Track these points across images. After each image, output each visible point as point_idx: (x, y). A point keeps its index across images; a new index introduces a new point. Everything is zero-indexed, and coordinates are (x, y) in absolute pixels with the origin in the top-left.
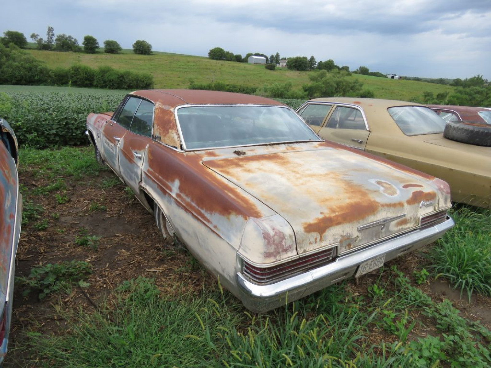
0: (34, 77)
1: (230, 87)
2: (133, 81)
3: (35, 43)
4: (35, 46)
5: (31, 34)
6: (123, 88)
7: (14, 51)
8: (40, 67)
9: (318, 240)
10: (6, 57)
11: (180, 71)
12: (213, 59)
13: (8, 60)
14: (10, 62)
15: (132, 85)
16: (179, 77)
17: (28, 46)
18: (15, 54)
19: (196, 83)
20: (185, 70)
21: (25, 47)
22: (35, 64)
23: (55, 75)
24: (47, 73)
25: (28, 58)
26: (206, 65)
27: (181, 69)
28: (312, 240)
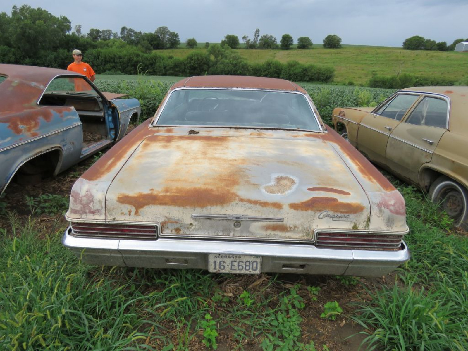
0: (237, 71)
1: (420, 80)
2: (315, 74)
3: (244, 43)
4: (244, 46)
5: (243, 36)
6: (305, 81)
7: (227, 51)
8: (242, 63)
9: (133, 213)
10: (221, 55)
11: (365, 64)
12: (408, 49)
13: (222, 58)
14: (223, 60)
15: (313, 77)
16: (363, 70)
17: (239, 47)
18: (227, 53)
19: (378, 76)
20: (372, 62)
21: (237, 47)
22: (239, 60)
23: (252, 70)
24: (247, 68)
25: (236, 56)
26: (397, 57)
27: (367, 62)
28: (125, 211)
